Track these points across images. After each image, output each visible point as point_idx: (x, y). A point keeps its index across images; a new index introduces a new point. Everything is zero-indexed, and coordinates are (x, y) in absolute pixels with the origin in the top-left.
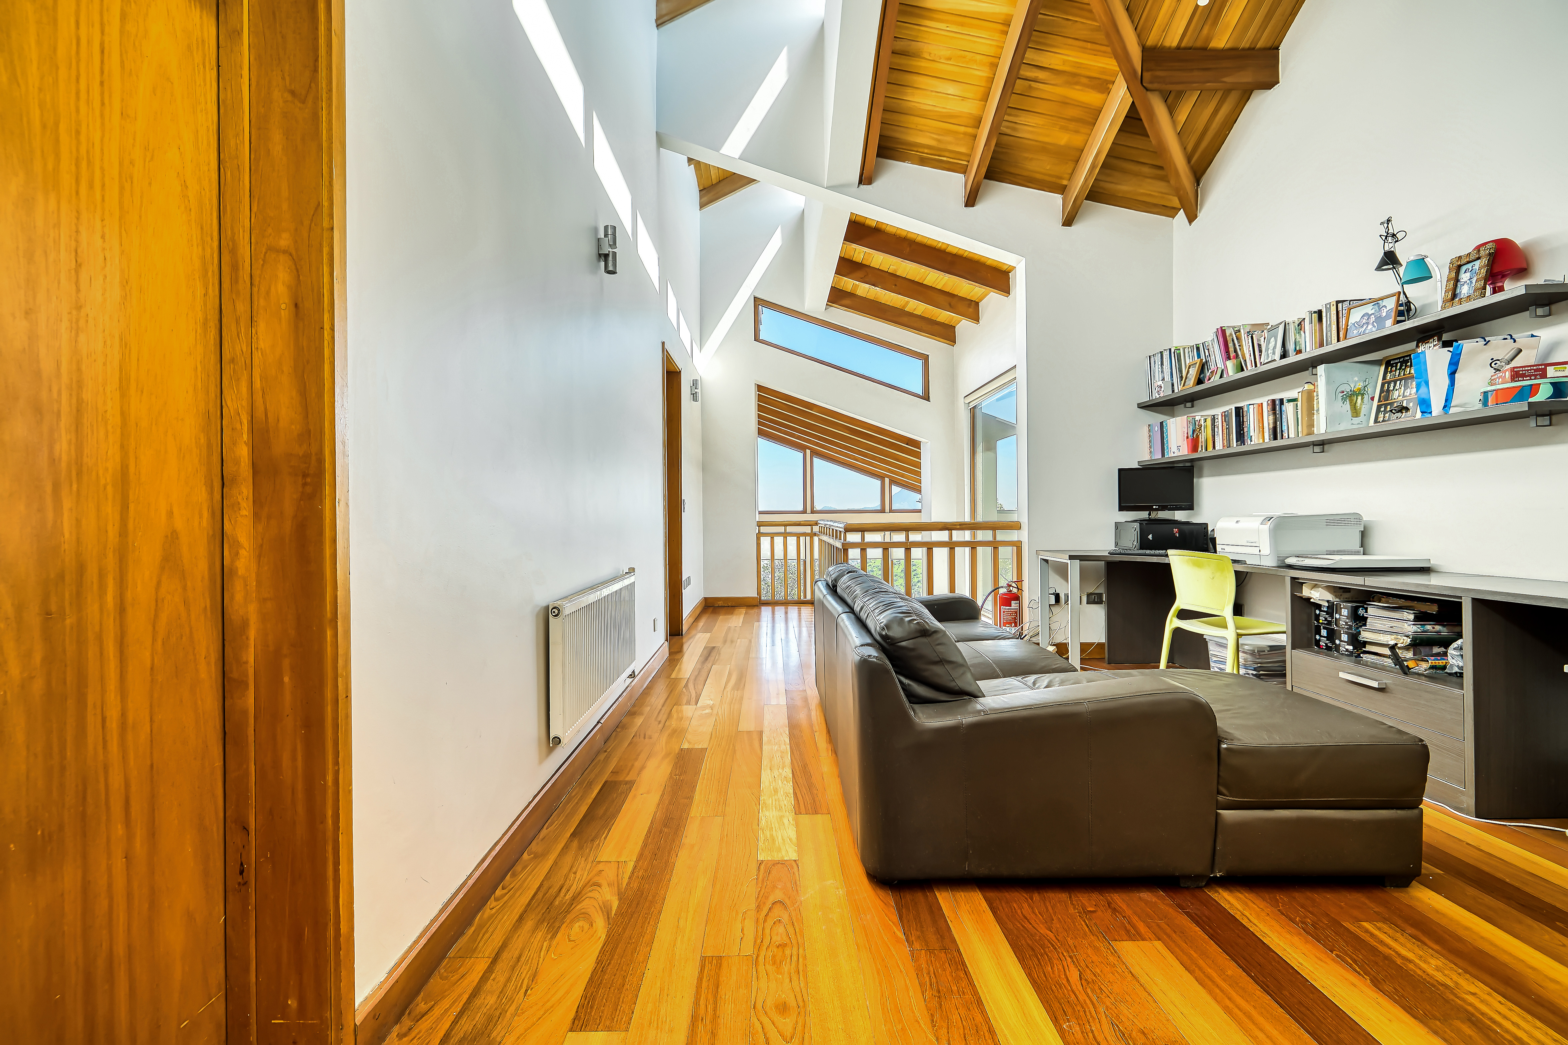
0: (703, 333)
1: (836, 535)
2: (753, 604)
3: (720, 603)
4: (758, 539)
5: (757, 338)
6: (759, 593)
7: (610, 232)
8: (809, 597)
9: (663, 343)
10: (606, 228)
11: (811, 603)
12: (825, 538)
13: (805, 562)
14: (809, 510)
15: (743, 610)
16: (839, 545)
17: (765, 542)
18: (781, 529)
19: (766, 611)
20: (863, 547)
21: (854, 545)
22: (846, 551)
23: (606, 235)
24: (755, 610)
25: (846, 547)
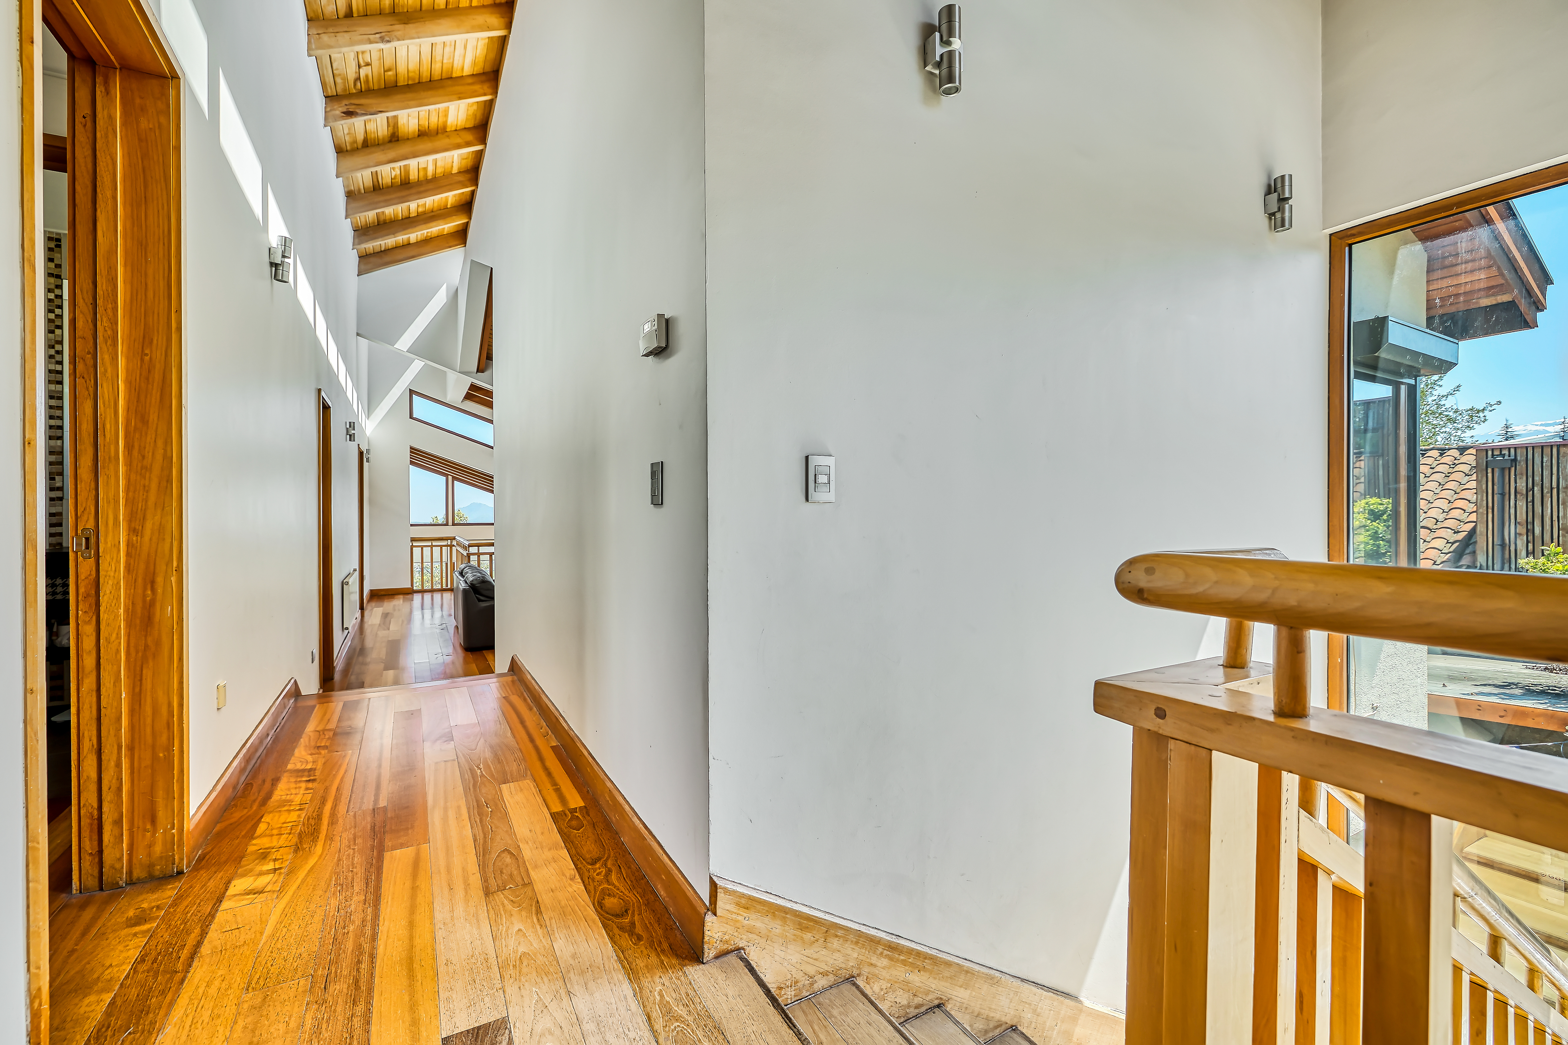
0: (370, 408)
1: (465, 548)
2: (408, 593)
3: (383, 593)
4: (412, 550)
5: (411, 417)
6: (412, 585)
7: (352, 425)
8: (449, 587)
9: (359, 445)
10: (350, 423)
11: (451, 590)
12: (459, 549)
13: (447, 564)
14: (450, 522)
15: (401, 596)
16: (465, 553)
17: (417, 552)
18: (429, 544)
19: (417, 598)
20: (479, 554)
21: (474, 554)
22: (469, 558)
23: (350, 427)
24: (409, 596)
25: (469, 555)
